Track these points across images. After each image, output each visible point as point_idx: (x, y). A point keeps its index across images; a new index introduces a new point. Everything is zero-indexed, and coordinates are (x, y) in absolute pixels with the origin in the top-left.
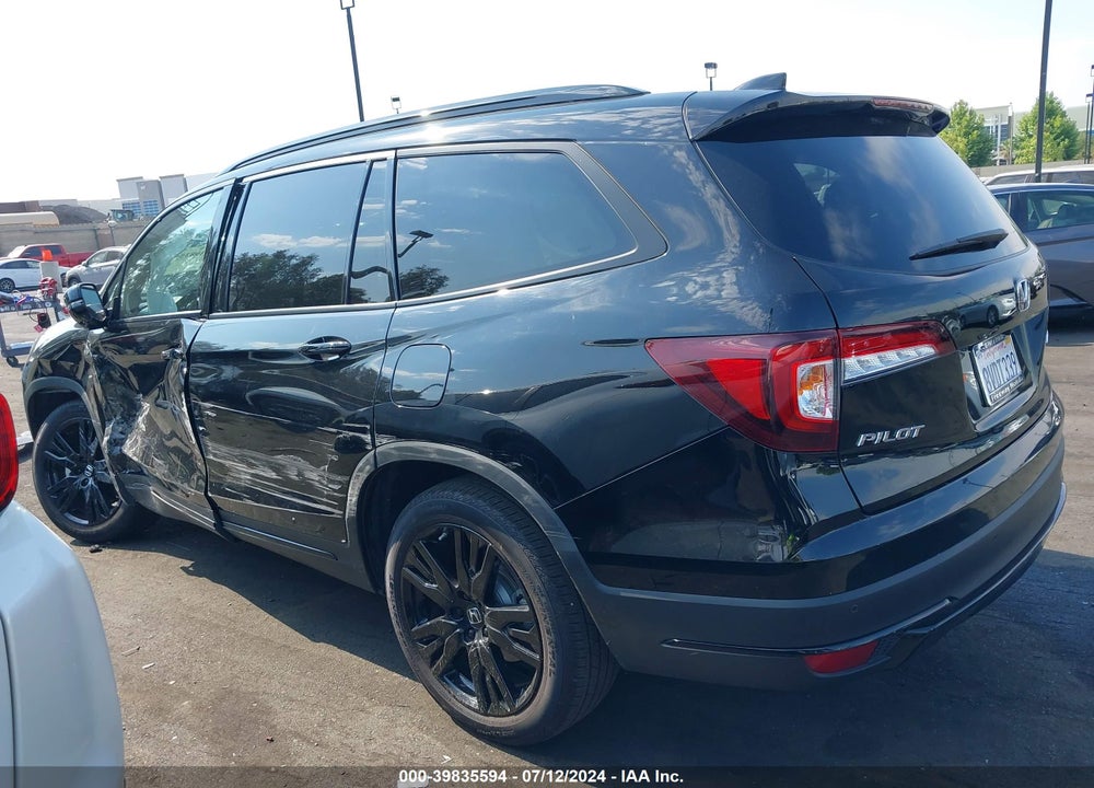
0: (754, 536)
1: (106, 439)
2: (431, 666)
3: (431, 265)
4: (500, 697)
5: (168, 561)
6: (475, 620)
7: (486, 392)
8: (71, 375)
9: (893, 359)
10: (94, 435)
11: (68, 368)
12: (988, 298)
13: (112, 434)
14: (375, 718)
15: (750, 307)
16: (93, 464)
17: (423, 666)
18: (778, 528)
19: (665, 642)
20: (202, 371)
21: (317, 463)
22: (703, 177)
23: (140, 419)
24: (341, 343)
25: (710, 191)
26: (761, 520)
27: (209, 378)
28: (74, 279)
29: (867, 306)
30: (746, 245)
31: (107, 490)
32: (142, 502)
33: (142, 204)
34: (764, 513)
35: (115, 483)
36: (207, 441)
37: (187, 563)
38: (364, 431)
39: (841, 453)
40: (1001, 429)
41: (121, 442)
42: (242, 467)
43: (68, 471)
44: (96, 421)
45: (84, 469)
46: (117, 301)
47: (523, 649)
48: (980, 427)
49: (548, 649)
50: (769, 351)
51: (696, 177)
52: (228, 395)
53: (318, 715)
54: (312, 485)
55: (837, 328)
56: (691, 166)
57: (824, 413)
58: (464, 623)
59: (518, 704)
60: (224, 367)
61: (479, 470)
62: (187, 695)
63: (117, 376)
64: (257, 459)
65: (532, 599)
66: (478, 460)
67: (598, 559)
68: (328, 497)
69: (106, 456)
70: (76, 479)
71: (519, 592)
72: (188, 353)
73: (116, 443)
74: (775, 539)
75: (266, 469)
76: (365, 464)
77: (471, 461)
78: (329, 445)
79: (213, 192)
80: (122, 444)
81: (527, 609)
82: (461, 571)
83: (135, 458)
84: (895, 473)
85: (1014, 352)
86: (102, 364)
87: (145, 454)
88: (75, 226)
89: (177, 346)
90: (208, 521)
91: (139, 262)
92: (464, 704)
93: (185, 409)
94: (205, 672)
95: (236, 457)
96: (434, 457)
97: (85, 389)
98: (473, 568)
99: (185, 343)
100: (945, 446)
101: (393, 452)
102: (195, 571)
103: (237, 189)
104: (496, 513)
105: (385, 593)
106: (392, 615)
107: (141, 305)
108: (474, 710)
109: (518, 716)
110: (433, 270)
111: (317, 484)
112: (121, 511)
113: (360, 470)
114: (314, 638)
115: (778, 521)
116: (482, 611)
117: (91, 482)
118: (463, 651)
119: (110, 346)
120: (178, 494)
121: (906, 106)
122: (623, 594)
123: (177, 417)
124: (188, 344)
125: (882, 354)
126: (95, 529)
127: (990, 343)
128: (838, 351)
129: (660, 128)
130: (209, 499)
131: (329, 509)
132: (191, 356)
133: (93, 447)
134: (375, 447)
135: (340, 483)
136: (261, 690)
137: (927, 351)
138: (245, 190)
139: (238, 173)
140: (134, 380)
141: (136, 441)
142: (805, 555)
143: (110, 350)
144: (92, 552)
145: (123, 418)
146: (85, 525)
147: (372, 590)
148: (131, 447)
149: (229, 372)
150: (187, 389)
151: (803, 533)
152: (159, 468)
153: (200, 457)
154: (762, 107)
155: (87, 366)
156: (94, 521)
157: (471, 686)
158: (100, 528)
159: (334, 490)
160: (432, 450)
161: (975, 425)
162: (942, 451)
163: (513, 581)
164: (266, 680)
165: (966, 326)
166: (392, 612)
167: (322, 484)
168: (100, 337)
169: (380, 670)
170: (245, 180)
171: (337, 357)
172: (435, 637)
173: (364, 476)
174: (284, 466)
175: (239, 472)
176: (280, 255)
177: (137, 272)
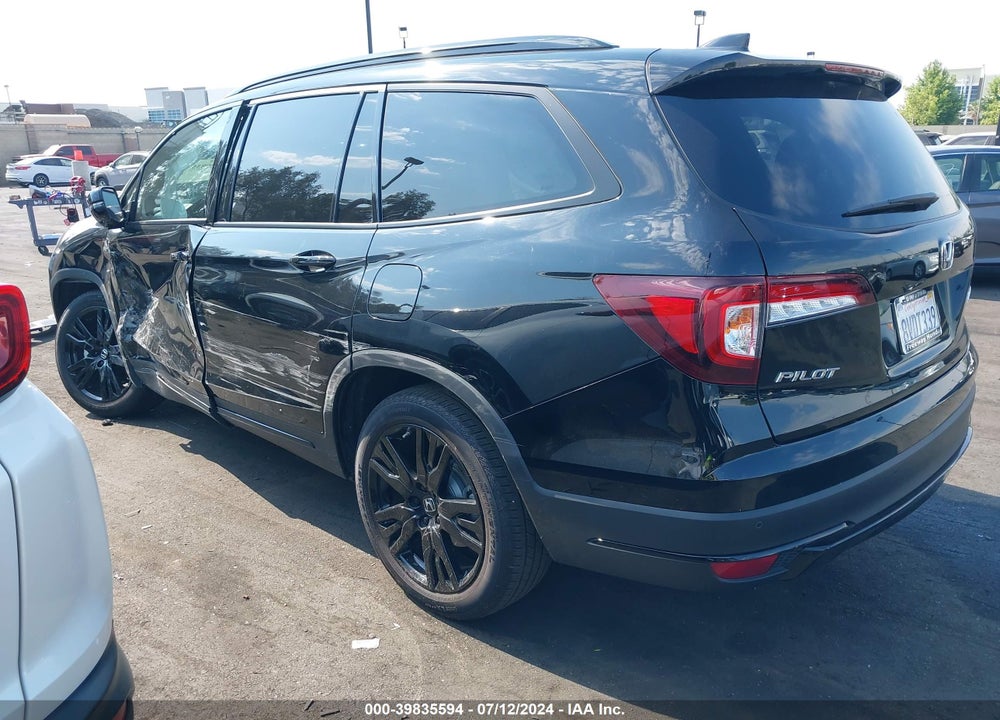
0: (678, 456)
1: (120, 327)
2: (390, 546)
3: (420, 190)
4: (447, 577)
5: (169, 438)
6: (430, 509)
7: (456, 310)
8: (92, 268)
9: (816, 306)
10: (110, 323)
11: (90, 263)
12: (917, 255)
13: (125, 323)
14: (339, 586)
15: (693, 250)
16: (108, 349)
17: (383, 545)
18: (697, 449)
19: (589, 540)
20: (206, 274)
21: (301, 362)
22: (660, 127)
23: (150, 312)
24: (327, 257)
25: (665, 141)
26: (685, 441)
27: (214, 280)
28: (102, 178)
29: (803, 257)
30: (693, 193)
31: (119, 371)
32: (148, 385)
33: (166, 113)
34: (688, 435)
35: (126, 366)
36: (206, 335)
37: (186, 441)
38: (342, 337)
39: (760, 388)
40: (918, 374)
41: (133, 332)
42: (235, 360)
43: (86, 353)
44: (112, 311)
45: (100, 352)
46: (134, 205)
47: (468, 537)
48: (892, 373)
49: (490, 539)
50: (702, 292)
51: (654, 127)
52: (229, 297)
53: (289, 581)
54: (296, 382)
55: (766, 276)
56: (651, 117)
57: (748, 351)
58: (420, 510)
59: (462, 584)
60: (226, 271)
61: (440, 379)
62: (179, 555)
63: (131, 271)
64: (250, 355)
65: (479, 494)
66: (439, 371)
67: (538, 465)
68: (310, 393)
69: (119, 342)
70: (93, 361)
71: (469, 488)
72: (193, 256)
73: (128, 331)
74: (695, 460)
75: (256, 364)
76: (343, 367)
77: (433, 371)
78: (312, 348)
79: (223, 111)
80: (134, 333)
81: (474, 503)
82: (420, 465)
83: (144, 346)
84: (814, 408)
85: (935, 306)
86: (119, 260)
87: (153, 342)
88: (104, 130)
89: (184, 250)
90: (204, 406)
91: (159, 168)
92: (415, 581)
93: (188, 306)
94: (195, 536)
95: (231, 351)
96: (401, 365)
97: (103, 281)
98: (430, 464)
99: (191, 247)
100: (864, 387)
101: (367, 358)
102: (192, 449)
103: (245, 110)
104: (453, 418)
105: (354, 479)
106: (359, 499)
107: (156, 209)
108: (423, 586)
109: (461, 594)
110: (423, 195)
111: (301, 381)
112: (130, 391)
113: (339, 372)
114: (292, 514)
115: (698, 444)
116: (436, 501)
117: (105, 364)
118: (418, 534)
119: (125, 244)
120: (180, 380)
121: (860, 72)
122: (557, 496)
123: (180, 312)
124: (194, 247)
125: (807, 301)
126: (108, 405)
127: (912, 297)
128: (766, 296)
129: (632, 79)
130: (206, 387)
131: (310, 403)
132: (197, 259)
133: (108, 333)
134: (351, 352)
135: (320, 381)
136: (242, 556)
137: (848, 301)
138: (251, 111)
139: (246, 96)
140: (145, 276)
141: (146, 331)
142: (719, 475)
143: (126, 247)
144: (105, 425)
145: (135, 309)
146: (99, 401)
147: (344, 478)
148: (142, 336)
149: (231, 276)
150: (191, 288)
151: (720, 455)
152: (164, 356)
153: (200, 349)
154: (720, 66)
155: (106, 261)
156: (107, 398)
157: (422, 565)
158: (112, 404)
159: (315, 388)
160: (401, 359)
161: (887, 371)
162: (859, 391)
163: (464, 479)
164: (246, 547)
165: (891, 278)
166: (359, 497)
167: (305, 381)
168: (119, 236)
169: (346, 546)
170: (251, 102)
171: (323, 269)
172: (395, 521)
173: (341, 377)
174: (272, 363)
175: (233, 365)
176: (287, 171)
177: (156, 177)
